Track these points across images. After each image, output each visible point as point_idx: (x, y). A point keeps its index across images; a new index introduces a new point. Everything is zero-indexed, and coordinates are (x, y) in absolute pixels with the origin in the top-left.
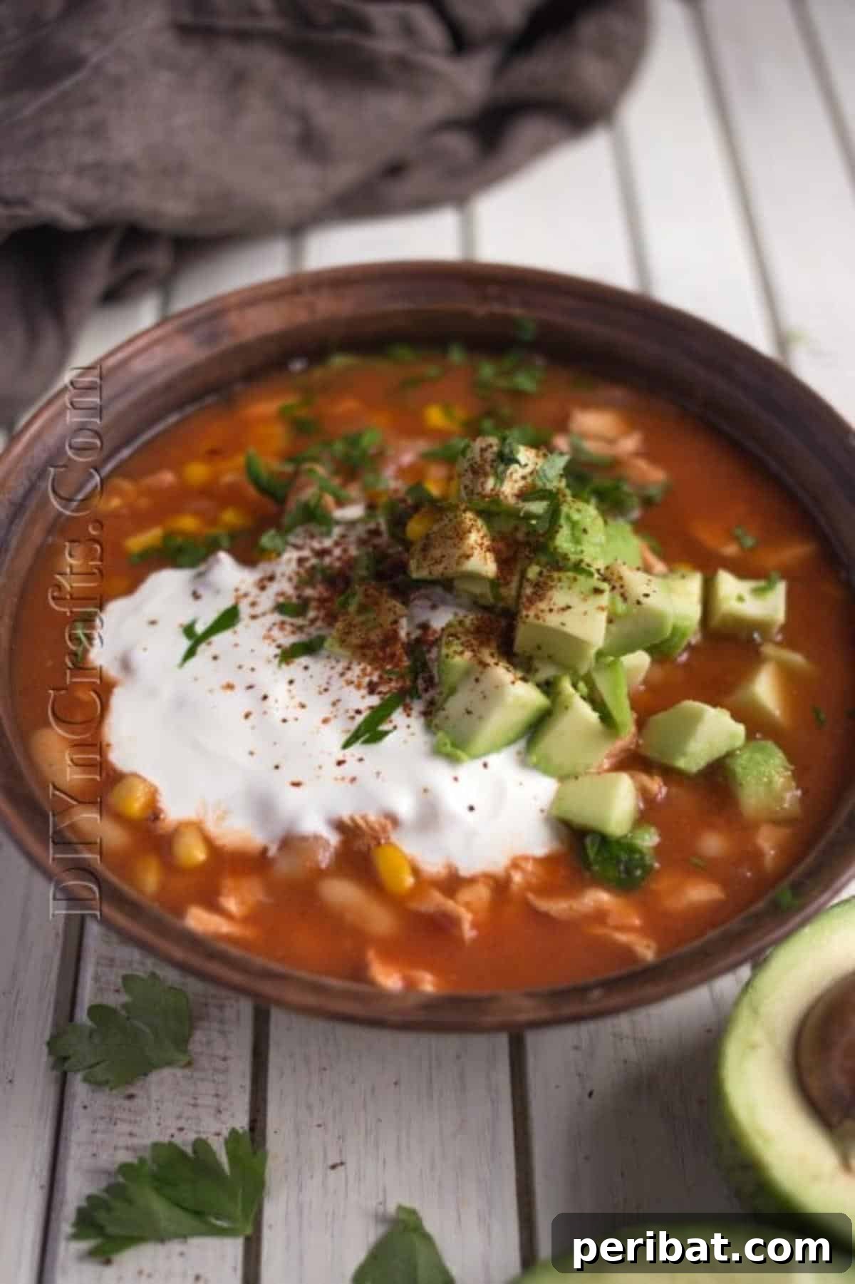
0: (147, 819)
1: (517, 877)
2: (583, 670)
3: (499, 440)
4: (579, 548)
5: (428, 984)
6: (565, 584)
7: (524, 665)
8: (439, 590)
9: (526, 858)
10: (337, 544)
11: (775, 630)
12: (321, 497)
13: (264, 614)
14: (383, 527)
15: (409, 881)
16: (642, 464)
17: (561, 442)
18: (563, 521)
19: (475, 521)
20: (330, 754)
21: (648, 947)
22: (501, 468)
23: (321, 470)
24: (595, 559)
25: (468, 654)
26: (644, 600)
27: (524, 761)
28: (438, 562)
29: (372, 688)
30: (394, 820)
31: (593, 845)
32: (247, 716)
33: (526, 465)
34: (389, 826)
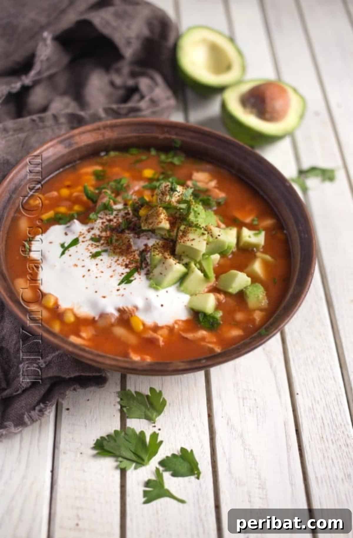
0: (55, 308)
1: (176, 326)
2: (198, 260)
3: (171, 184)
4: (197, 219)
5: (148, 359)
6: (193, 231)
7: (179, 258)
8: (150, 233)
9: (179, 320)
10: (115, 217)
11: (261, 247)
12: (109, 201)
13: (86, 241)
14: (130, 212)
15: (141, 327)
16: (217, 191)
17: (189, 183)
18: (192, 211)
19: (163, 210)
20: (114, 287)
21: (219, 348)
22: (172, 193)
23: (109, 192)
24: (202, 224)
25: (160, 255)
26: (218, 237)
27: (179, 289)
28: (150, 224)
29: (127, 266)
30: (137, 308)
31: (201, 316)
32: (84, 276)
33: (179, 192)
34: (135, 309)
